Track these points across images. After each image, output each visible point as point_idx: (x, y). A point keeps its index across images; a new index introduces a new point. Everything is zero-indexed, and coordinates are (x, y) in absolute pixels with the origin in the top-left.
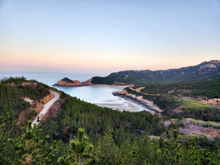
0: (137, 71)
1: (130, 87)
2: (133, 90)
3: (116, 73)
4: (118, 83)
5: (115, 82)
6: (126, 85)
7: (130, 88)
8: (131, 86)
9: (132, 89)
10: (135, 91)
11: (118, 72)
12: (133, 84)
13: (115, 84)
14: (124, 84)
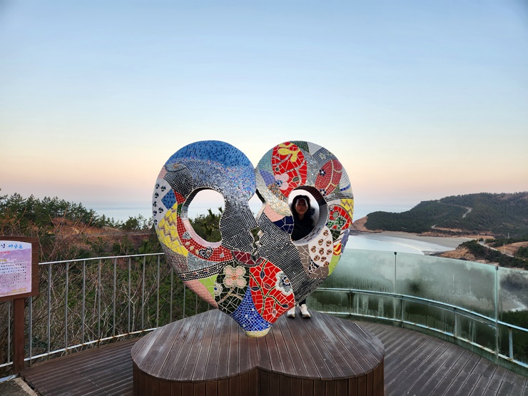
0: (503, 195)
1: (481, 240)
2: (492, 248)
3: (436, 201)
4: (442, 229)
5: (433, 227)
6: (468, 234)
7: (481, 244)
8: (485, 238)
9: (486, 246)
10: (498, 254)
11: (442, 200)
12: (489, 233)
13: (433, 230)
14: (461, 231)
